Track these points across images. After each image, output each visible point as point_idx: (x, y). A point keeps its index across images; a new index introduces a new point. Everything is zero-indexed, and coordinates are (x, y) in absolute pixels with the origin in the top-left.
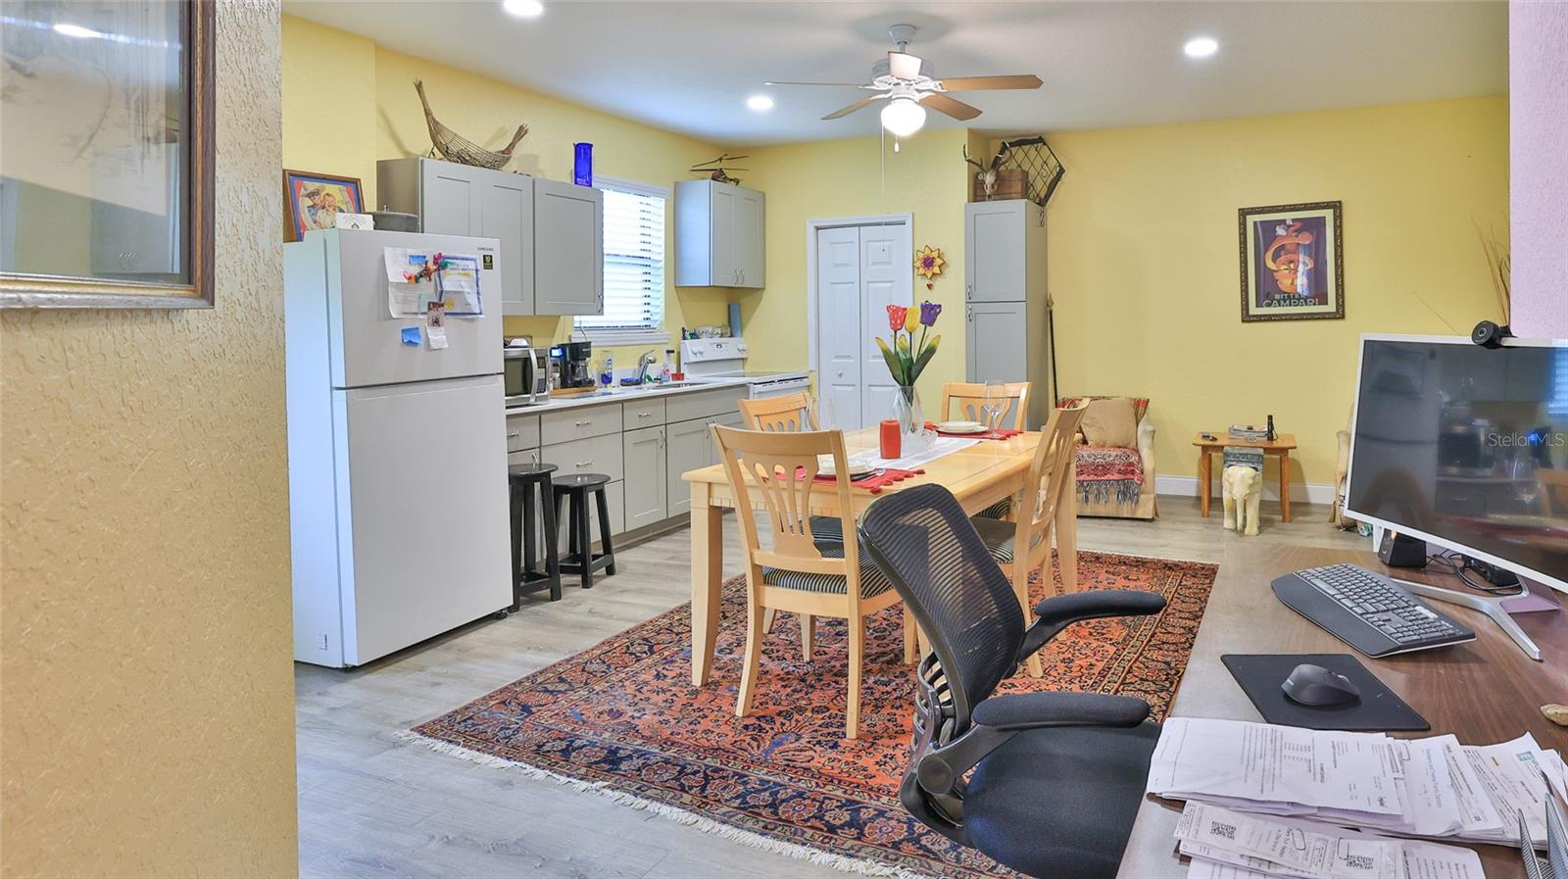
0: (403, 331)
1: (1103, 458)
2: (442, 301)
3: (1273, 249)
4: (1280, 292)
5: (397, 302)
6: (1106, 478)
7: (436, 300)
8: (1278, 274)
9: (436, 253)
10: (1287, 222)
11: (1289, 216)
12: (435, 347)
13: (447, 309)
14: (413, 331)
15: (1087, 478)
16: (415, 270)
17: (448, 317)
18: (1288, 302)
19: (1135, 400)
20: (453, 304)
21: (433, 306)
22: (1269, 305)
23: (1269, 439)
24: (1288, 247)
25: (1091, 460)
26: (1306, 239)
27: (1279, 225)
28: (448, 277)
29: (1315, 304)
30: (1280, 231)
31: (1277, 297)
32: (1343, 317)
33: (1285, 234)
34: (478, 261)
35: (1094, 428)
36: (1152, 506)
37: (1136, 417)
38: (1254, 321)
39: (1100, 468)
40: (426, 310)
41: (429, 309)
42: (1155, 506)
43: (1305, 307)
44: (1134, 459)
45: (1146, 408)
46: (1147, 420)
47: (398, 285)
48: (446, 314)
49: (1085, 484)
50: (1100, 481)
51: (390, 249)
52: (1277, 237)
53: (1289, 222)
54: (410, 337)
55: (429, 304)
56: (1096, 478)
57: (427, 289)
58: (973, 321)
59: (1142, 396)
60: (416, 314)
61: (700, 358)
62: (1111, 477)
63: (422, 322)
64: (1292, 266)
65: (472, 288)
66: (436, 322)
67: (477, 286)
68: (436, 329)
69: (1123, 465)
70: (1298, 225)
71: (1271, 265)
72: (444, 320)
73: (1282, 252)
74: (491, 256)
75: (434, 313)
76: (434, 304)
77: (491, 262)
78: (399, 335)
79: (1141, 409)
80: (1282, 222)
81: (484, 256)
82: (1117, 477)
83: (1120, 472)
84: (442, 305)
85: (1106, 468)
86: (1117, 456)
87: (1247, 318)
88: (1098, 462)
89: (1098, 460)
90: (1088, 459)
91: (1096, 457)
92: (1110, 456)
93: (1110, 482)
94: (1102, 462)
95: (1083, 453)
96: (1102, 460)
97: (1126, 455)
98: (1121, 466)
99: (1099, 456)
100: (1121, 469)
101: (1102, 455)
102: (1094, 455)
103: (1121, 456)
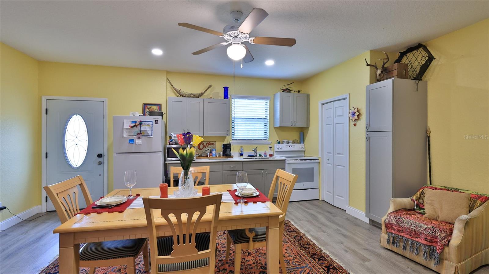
0: (129, 140)
1: (416, 227)
2: (141, 132)
5: (127, 133)
6: (417, 240)
7: (139, 132)
9: (139, 121)
12: (137, 144)
13: (142, 135)
14: (132, 140)
15: (405, 236)
16: (133, 125)
17: (143, 137)
19: (478, 194)
20: (144, 133)
21: (138, 134)
25: (408, 226)
28: (143, 126)
34: (153, 122)
40: (136, 135)
41: (137, 134)
45: (484, 202)
47: (127, 129)
48: (142, 136)
49: (404, 239)
50: (413, 240)
51: (126, 120)
54: (131, 141)
55: (137, 133)
56: (410, 237)
57: (137, 130)
58: (369, 140)
60: (133, 136)
61: (280, 150)
62: (420, 241)
63: (135, 138)
65: (150, 129)
66: (139, 138)
67: (152, 128)
68: (139, 140)
69: (429, 236)
72: (141, 137)
74: (158, 121)
75: (139, 136)
76: (139, 133)
77: (158, 122)
78: (128, 141)
81: (156, 121)
82: (423, 242)
83: (426, 239)
84: (141, 134)
85: (417, 234)
88: (412, 229)
89: (412, 227)
90: (406, 225)
91: (412, 225)
92: (421, 227)
93: (419, 243)
94: (415, 229)
95: (405, 220)
96: (415, 228)
97: (433, 230)
98: (427, 236)
99: (414, 225)
100: (427, 237)
101: (416, 225)
102: (411, 223)
103: (429, 230)
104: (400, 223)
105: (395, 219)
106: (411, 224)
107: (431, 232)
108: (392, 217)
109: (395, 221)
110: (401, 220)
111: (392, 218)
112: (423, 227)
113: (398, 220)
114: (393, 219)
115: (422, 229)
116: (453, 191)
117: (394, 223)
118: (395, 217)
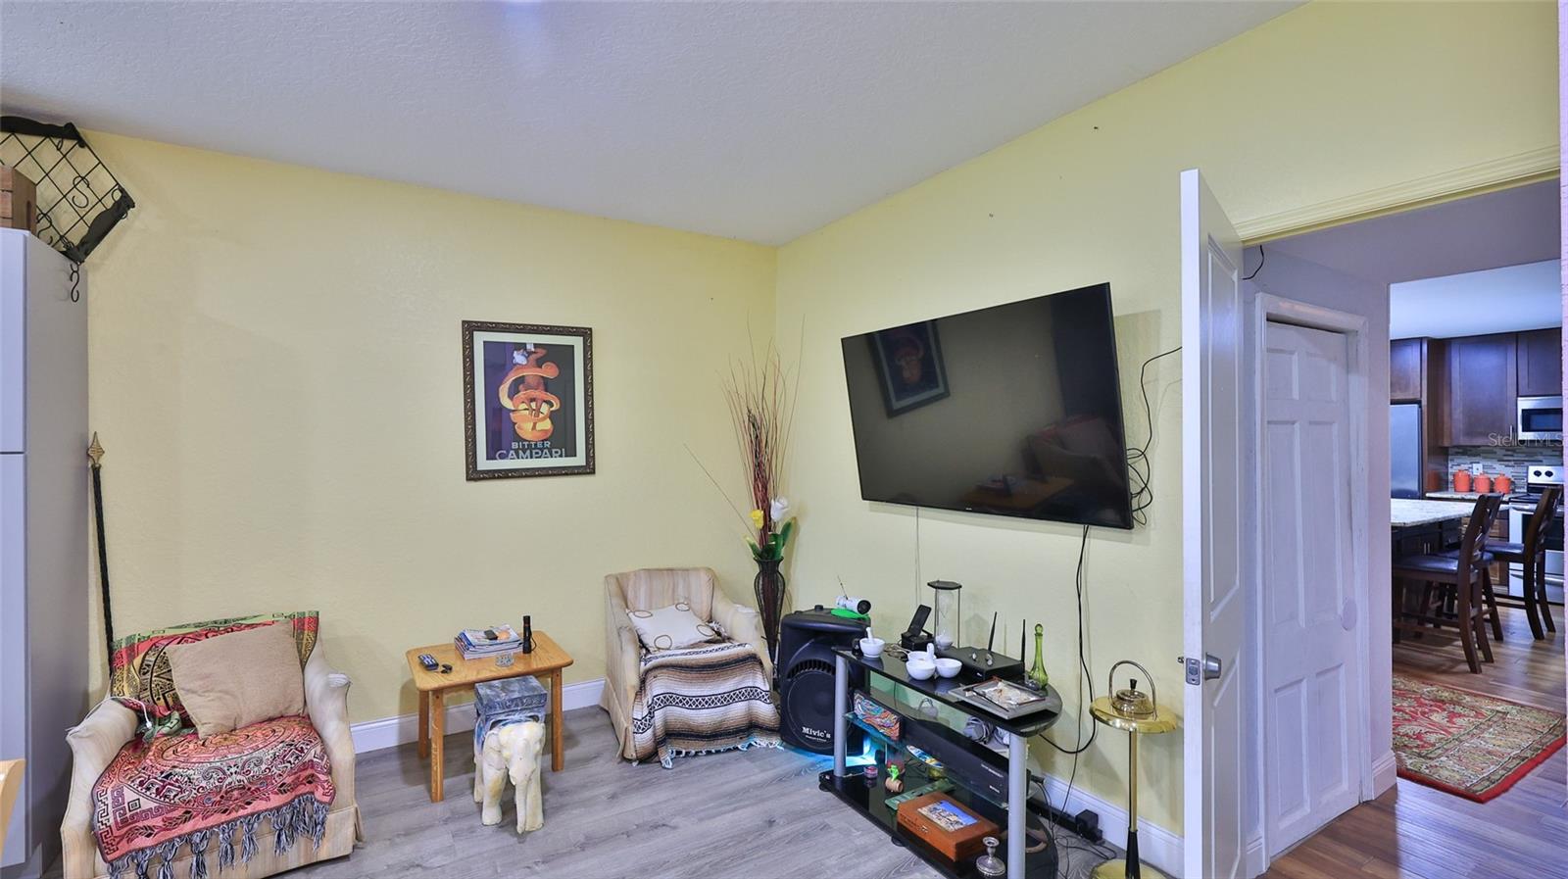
1: (243, 770)
3: (511, 380)
4: (519, 439)
6: (250, 809)
8: (518, 414)
10: (528, 347)
11: (530, 340)
15: (201, 824)
18: (528, 452)
19: (291, 617)
22: (502, 457)
23: (524, 652)
24: (528, 380)
25: (211, 784)
26: (550, 371)
27: (518, 350)
29: (561, 456)
30: (519, 358)
31: (515, 445)
32: (593, 472)
33: (525, 363)
35: (212, 695)
36: (351, 829)
37: (300, 652)
38: (484, 479)
39: (236, 793)
42: (357, 827)
43: (550, 459)
44: (312, 753)
45: (316, 632)
46: (323, 655)
49: (196, 839)
50: (235, 820)
52: (515, 365)
53: (531, 348)
56: (224, 818)
59: (306, 608)
64: (533, 405)
69: (289, 773)
70: (541, 352)
71: (507, 403)
73: (521, 387)
79: (307, 634)
80: (522, 346)
82: (276, 800)
83: (282, 789)
85: (250, 791)
86: (275, 757)
87: (474, 474)
88: (230, 783)
89: (229, 780)
90: (204, 784)
91: (224, 773)
92: (260, 761)
93: (259, 815)
94: (239, 781)
95: (191, 772)
96: (239, 777)
97: (296, 749)
98: (285, 776)
99: (233, 770)
100: (285, 781)
101: (240, 765)
102: (221, 769)
103: (285, 757)
104: (172, 795)
105: (148, 789)
106: (221, 773)
107: (292, 760)
108: (126, 791)
109: (148, 798)
110: (177, 781)
111: (130, 795)
112: (264, 760)
113: (164, 787)
114: (138, 793)
115: (263, 767)
116: (232, 631)
117: (147, 804)
118: (141, 784)
